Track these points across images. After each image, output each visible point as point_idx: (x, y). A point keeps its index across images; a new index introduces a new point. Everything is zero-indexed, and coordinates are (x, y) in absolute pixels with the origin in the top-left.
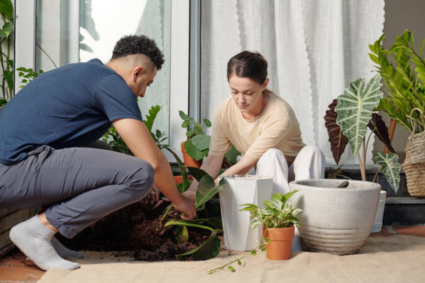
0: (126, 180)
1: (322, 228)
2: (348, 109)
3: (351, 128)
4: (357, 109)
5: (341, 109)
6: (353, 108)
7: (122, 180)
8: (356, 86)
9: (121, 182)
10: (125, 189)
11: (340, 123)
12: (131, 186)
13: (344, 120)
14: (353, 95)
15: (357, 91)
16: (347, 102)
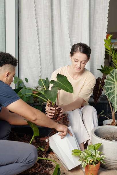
0: (24, 161)
1: (112, 160)
2: (110, 86)
3: (112, 97)
4: (115, 87)
5: (106, 87)
6: (113, 86)
7: (22, 161)
8: (113, 74)
9: (21, 162)
10: (24, 165)
11: (107, 94)
12: (26, 164)
13: (109, 92)
14: (112, 79)
15: (113, 76)
16: (109, 82)
